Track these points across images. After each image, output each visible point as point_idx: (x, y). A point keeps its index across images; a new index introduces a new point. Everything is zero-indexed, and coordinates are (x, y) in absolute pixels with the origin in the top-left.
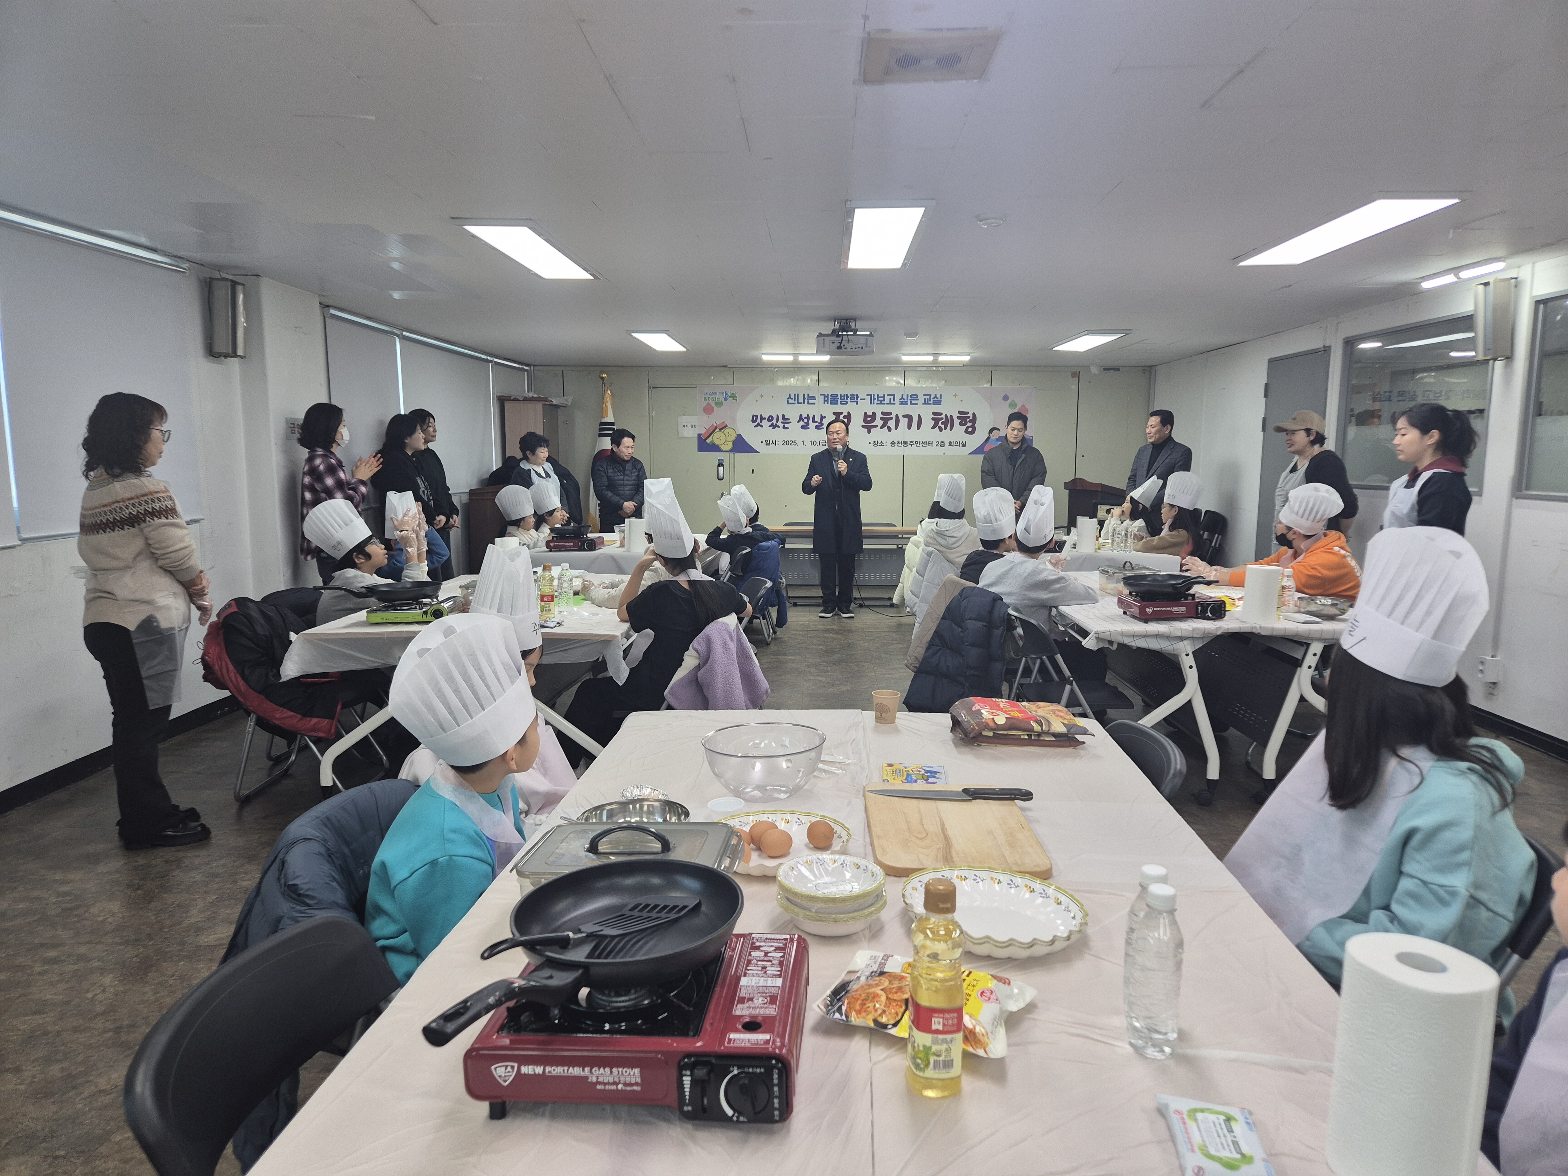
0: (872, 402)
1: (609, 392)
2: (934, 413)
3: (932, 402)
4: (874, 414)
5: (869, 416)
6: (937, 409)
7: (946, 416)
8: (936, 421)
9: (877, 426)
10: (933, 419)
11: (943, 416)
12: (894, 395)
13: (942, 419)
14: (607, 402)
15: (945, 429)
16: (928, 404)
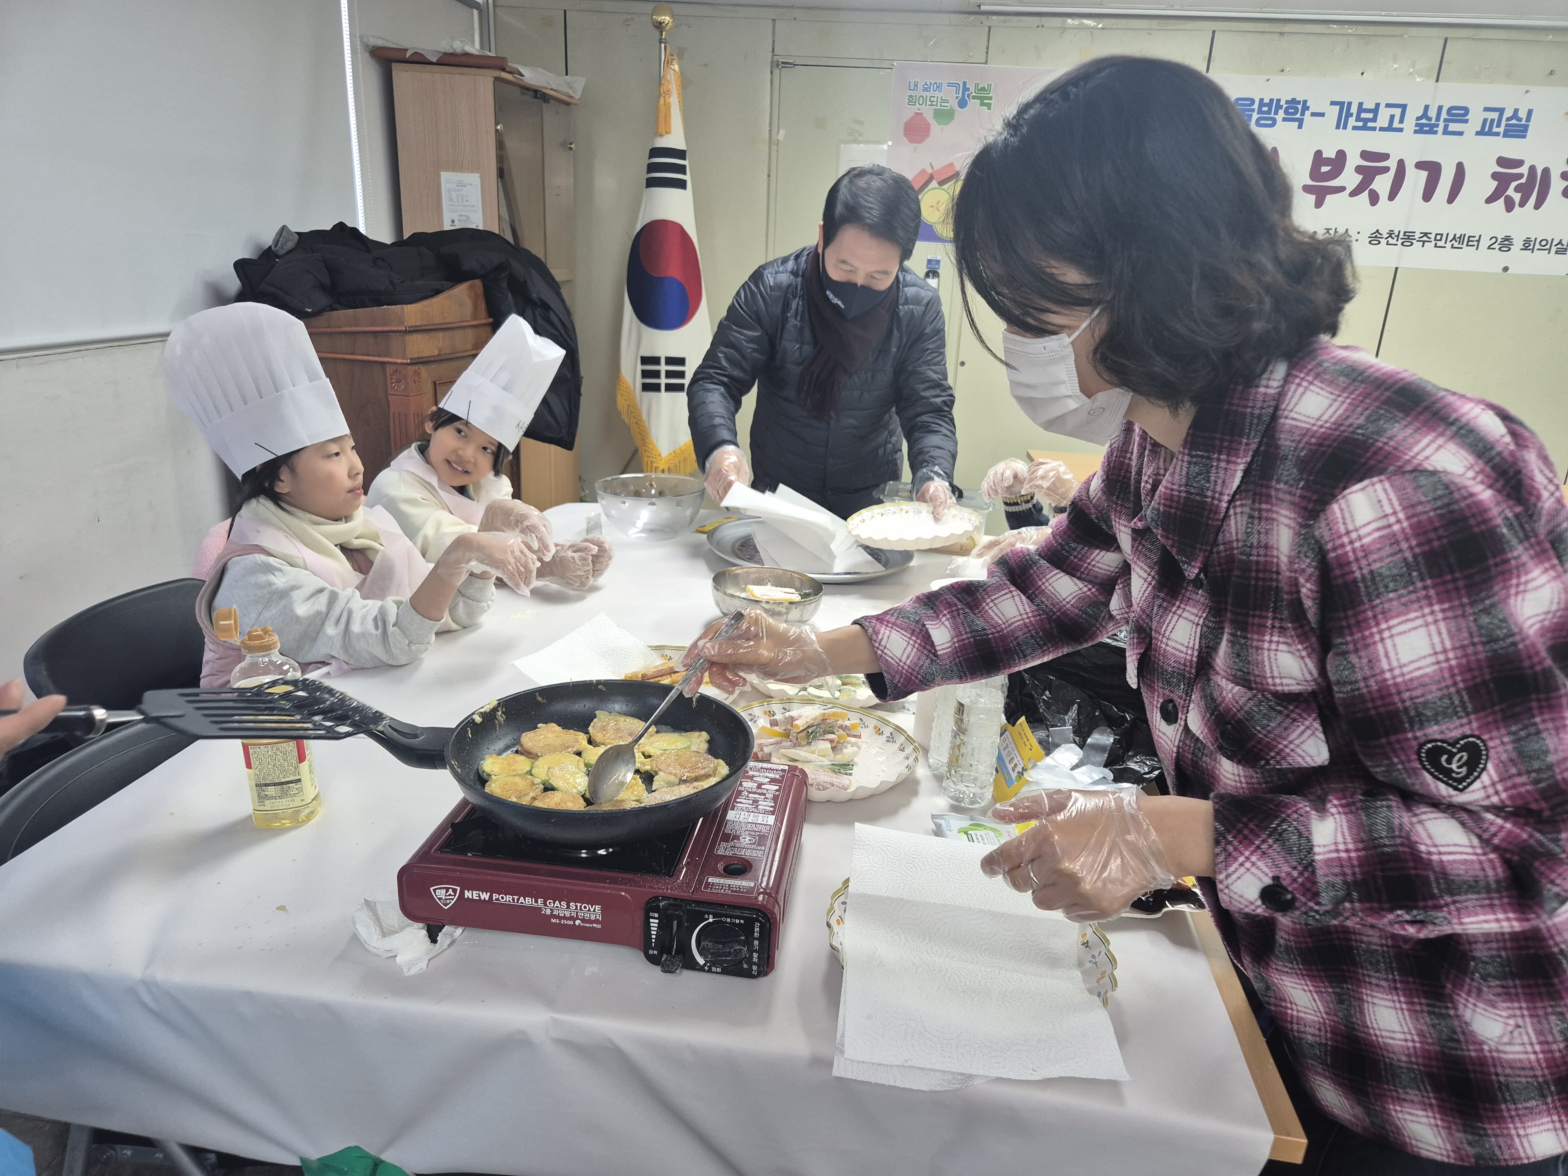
0: (1341, 124)
1: (676, 67)
2: (1502, 162)
3: (1501, 130)
4: (1341, 155)
5: (1328, 162)
6: (1511, 148)
7: (1532, 169)
8: (1502, 181)
9: (1342, 189)
10: (1495, 176)
11: (1524, 170)
12: (1404, 107)
13: (1521, 176)
14: (668, 93)
15: (1522, 204)
16: (1490, 133)
